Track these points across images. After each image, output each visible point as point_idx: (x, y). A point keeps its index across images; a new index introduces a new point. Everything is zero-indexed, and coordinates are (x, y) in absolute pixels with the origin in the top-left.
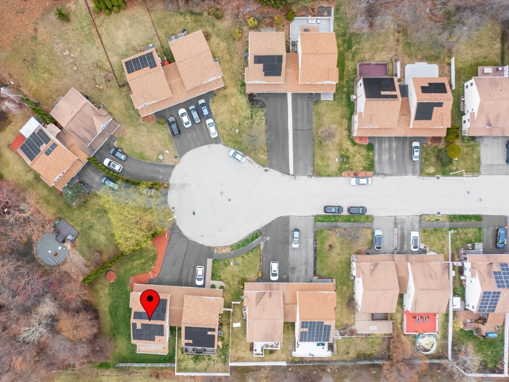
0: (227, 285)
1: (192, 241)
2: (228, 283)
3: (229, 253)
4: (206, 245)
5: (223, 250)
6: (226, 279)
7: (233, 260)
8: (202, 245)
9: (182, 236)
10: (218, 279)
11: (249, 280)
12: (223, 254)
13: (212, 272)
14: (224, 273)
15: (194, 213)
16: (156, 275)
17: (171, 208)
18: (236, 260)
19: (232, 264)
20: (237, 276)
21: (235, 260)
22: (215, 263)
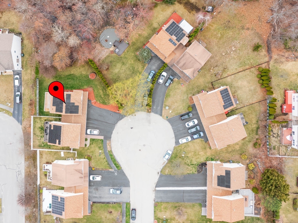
1: (115, 127)
2: (88, 149)
3: (107, 150)
5: (109, 146)
6: (91, 148)
7: (103, 152)
8: (112, 133)
10: (91, 143)
12: (107, 146)
13: (95, 139)
14: (95, 146)
15: (132, 128)
16: (94, 104)
17: (135, 114)
18: (103, 154)
19: (100, 151)
20: (92, 155)
22: (101, 141)
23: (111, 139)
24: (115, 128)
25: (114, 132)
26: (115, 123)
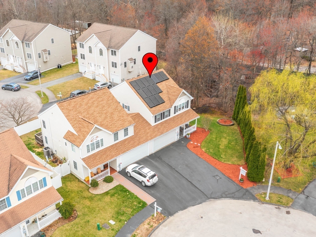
0: (90, 195)
1: (204, 201)
2: (91, 198)
3: (133, 231)
4: (180, 213)
5: (146, 226)
6: (100, 200)
7: (116, 228)
8: (185, 208)
9: (224, 195)
10: (113, 191)
11: (59, 224)
12: (143, 222)
13: (129, 192)
14: (111, 203)
15: (256, 231)
16: (190, 147)
17: (291, 210)
18: (110, 231)
19: (112, 222)
20: (84, 215)
21: (113, 230)
22: (139, 203)
23: (171, 218)
24: (204, 204)
25: (193, 210)
26: (213, 196)
